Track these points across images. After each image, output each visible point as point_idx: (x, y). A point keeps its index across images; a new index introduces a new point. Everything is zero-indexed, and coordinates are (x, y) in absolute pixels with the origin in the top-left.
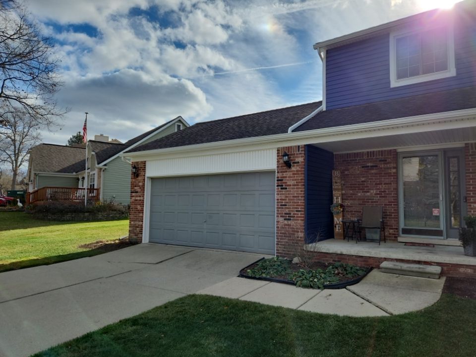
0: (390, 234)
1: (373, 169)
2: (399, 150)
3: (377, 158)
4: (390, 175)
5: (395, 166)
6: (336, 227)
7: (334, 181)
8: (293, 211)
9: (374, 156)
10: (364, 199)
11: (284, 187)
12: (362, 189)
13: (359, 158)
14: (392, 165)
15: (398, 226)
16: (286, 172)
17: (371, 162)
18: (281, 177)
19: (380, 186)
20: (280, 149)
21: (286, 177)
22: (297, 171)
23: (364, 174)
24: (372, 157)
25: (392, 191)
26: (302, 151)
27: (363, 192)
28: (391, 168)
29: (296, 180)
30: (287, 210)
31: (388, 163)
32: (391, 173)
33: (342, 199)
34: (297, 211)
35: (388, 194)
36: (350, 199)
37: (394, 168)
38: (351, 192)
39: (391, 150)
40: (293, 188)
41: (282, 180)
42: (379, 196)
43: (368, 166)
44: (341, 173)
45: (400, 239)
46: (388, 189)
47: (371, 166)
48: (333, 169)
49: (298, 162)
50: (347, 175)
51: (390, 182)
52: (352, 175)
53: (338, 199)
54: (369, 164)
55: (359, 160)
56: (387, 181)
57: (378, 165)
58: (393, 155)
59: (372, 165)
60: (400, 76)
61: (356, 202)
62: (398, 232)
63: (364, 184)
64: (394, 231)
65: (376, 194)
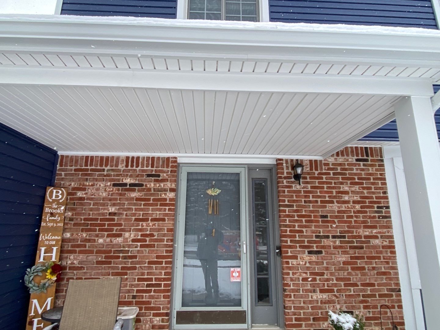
1: (134, 190)
2: (179, 160)
3: (143, 171)
4: (163, 202)
5: (173, 186)
6: (31, 323)
7: (47, 210)
9: (137, 166)
10: (110, 251)
12: (106, 230)
13: (109, 167)
14: (169, 185)
15: (171, 308)
17: (131, 176)
19: (144, 224)
23: (116, 199)
24: (134, 168)
27: (108, 236)
28: (165, 190)
31: (163, 181)
32: (166, 200)
33: (62, 252)
35: (156, 240)
36: (81, 252)
37: (172, 190)
38: (84, 235)
39: (168, 159)
42: (139, 244)
43: (125, 185)
44: (69, 194)
46: (159, 230)
47: (131, 185)
48: (52, 185)
50: (81, 199)
51: (162, 217)
52: (92, 199)
54: (128, 181)
55: (108, 170)
57: (144, 183)
58: (172, 167)
59: (132, 182)
61: (92, 258)
62: (168, 320)
63: (113, 220)
64: (163, 321)
65: (133, 241)
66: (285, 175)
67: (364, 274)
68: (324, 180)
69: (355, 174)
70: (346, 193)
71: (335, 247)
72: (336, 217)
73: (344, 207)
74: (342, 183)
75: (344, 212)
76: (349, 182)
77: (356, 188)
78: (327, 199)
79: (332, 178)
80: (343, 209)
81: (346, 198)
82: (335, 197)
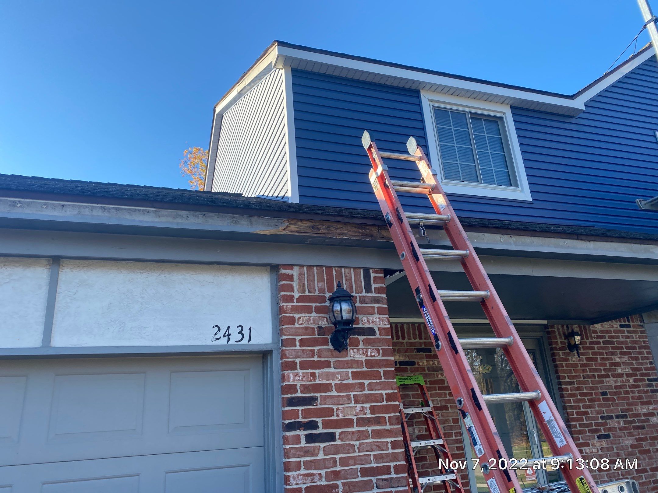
11: (321, 430)
16: (328, 365)
18: (305, 388)
20: (295, 273)
21: (327, 388)
22: (369, 363)
26: (378, 290)
29: (368, 399)
31: (435, 357)
40: (363, 435)
41: (311, 401)
47: (402, 363)
49: (371, 331)
54: (397, 357)
59: (402, 359)
66: (560, 345)
68: (596, 350)
71: (621, 429)
72: (615, 393)
73: (619, 382)
74: (613, 354)
75: (620, 387)
76: (618, 352)
77: (625, 359)
78: (603, 372)
79: (603, 348)
81: (619, 371)
82: (609, 370)
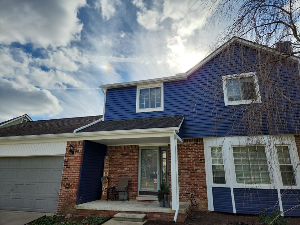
0: (133, 195)
1: (126, 156)
2: (140, 146)
3: (129, 150)
4: (134, 159)
5: (137, 154)
6: (103, 192)
7: (105, 162)
8: (71, 182)
10: (121, 174)
11: (68, 166)
12: (120, 168)
13: (120, 149)
14: (136, 154)
15: (137, 190)
16: (71, 156)
17: (126, 151)
18: (67, 160)
19: (130, 166)
20: (69, 142)
21: (70, 160)
22: (77, 156)
23: (122, 158)
24: (126, 149)
25: (135, 169)
26: (81, 144)
27: (120, 169)
28: (135, 155)
29: (76, 162)
30: (68, 181)
31: (134, 152)
32: (135, 158)
33: (109, 174)
34: (74, 182)
35: (133, 170)
36: (114, 174)
37: (137, 155)
38: (114, 169)
39: (136, 145)
40: (74, 167)
41: (67, 162)
42: (128, 172)
43: (124, 154)
44: (110, 157)
45: (137, 198)
46: (133, 167)
47: (126, 154)
48: (106, 155)
49: (79, 151)
50: (113, 159)
53: (107, 173)
56: (133, 163)
57: (129, 154)
58: (137, 148)
59: (126, 153)
60: (141, 107)
61: (117, 175)
62: (137, 193)
63: (121, 165)
64: (135, 193)
65: (127, 170)
67: (194, 182)
68: (183, 150)
69: (193, 148)
70: (190, 154)
71: (185, 172)
73: (189, 159)
74: (188, 151)
76: (191, 151)
78: (184, 157)
79: (185, 150)
80: (189, 160)
81: (190, 156)
82: (186, 156)
